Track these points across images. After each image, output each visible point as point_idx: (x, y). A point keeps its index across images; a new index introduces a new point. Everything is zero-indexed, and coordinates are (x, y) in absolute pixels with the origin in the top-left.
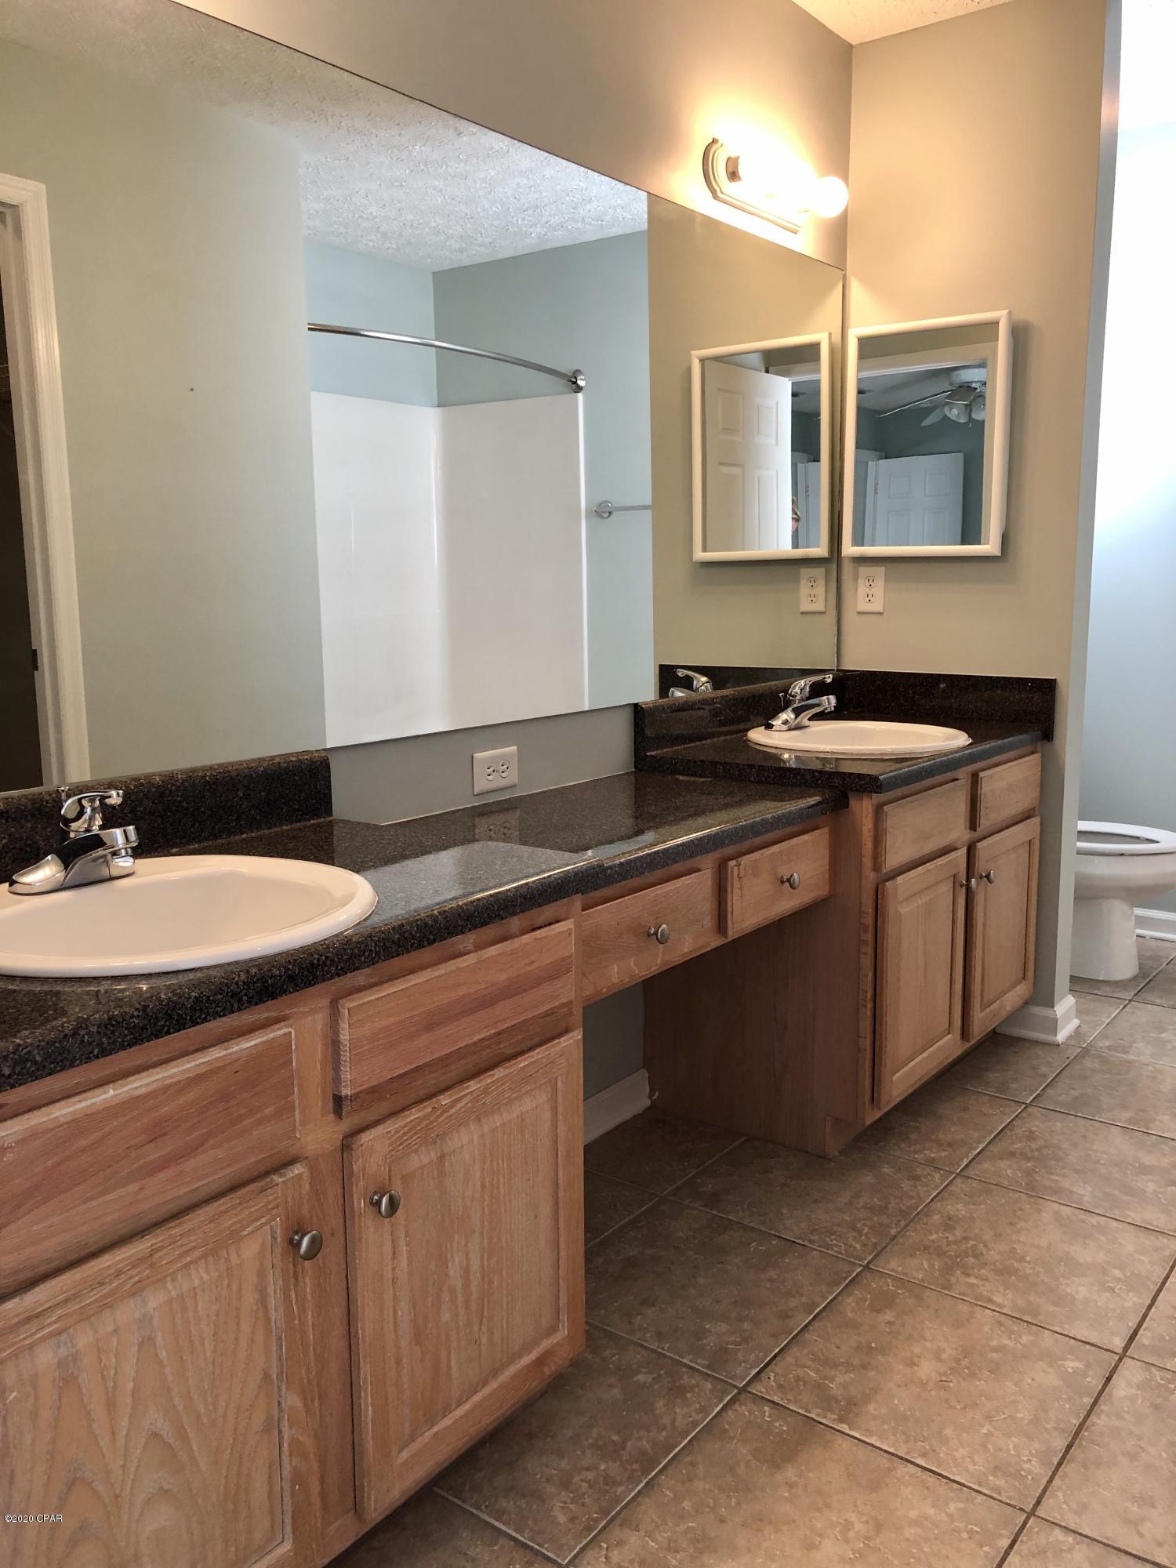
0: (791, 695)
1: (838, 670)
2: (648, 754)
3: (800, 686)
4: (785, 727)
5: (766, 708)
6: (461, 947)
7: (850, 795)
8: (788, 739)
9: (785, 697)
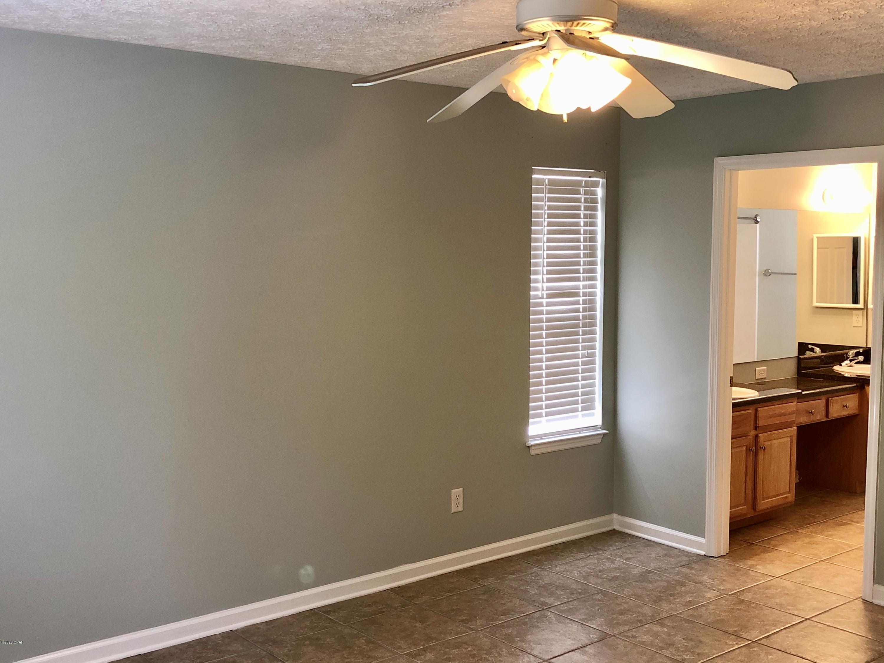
0: (849, 356)
1: (866, 347)
2: (802, 372)
3: (851, 353)
4: (847, 366)
5: (840, 359)
6: (775, 404)
7: (865, 385)
8: (848, 369)
9: (846, 356)
